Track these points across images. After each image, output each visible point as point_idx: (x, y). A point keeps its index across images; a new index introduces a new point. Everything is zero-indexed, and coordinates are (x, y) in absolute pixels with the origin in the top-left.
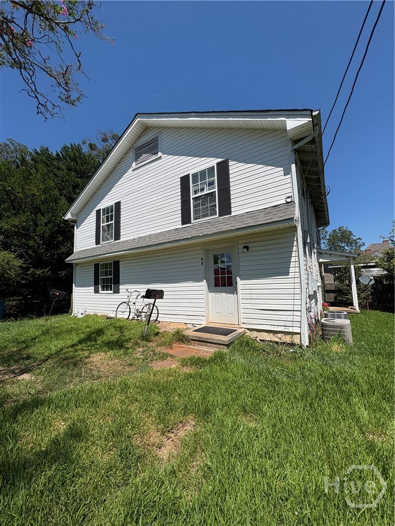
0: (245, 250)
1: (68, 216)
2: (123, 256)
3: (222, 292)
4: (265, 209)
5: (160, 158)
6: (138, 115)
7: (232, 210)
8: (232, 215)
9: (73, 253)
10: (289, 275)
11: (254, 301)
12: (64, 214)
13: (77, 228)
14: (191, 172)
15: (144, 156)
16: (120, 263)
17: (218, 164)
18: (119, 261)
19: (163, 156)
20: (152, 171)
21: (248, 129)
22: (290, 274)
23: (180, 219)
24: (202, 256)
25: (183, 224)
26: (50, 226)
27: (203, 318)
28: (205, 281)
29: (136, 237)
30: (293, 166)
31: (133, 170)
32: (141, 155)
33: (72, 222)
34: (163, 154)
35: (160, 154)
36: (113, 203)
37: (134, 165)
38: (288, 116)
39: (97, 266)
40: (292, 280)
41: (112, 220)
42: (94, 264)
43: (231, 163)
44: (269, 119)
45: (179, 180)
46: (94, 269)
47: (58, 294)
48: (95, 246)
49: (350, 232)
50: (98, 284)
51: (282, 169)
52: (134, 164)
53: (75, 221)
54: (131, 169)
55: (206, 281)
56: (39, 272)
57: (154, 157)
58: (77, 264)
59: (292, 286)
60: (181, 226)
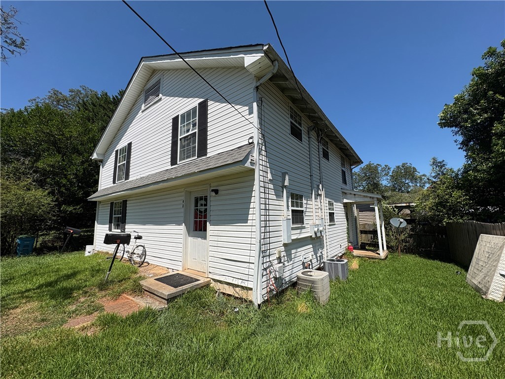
0: (213, 194)
1: (95, 156)
2: (130, 196)
3: (198, 237)
4: (232, 150)
5: (161, 98)
6: (143, 59)
7: (208, 151)
8: (208, 156)
9: (97, 191)
10: (247, 223)
11: (220, 249)
12: (91, 154)
13: (103, 167)
14: (180, 113)
15: (151, 97)
16: (128, 202)
17: (200, 104)
18: (126, 201)
19: (163, 97)
20: (155, 113)
21: (224, 68)
22: (249, 221)
23: (170, 160)
24: (183, 198)
25: (172, 165)
26: (86, 165)
27: (181, 264)
28: (183, 224)
29: (139, 177)
30: (255, 105)
31: (142, 112)
32: (148, 98)
33: (99, 161)
34: (163, 96)
35: (161, 95)
36: (126, 144)
37: (143, 108)
38: (246, 53)
39: (112, 204)
40: (249, 229)
41: (125, 161)
42: (110, 202)
43: (210, 103)
44: (232, 56)
45: (171, 121)
46: (110, 207)
47: (72, 231)
48: (113, 185)
49: (414, 168)
50: (112, 223)
51: (248, 108)
52: (143, 105)
53: (101, 161)
54: (141, 111)
55: (185, 225)
56: (70, 209)
57: (157, 99)
58: (100, 202)
59: (248, 235)
60: (170, 167)
